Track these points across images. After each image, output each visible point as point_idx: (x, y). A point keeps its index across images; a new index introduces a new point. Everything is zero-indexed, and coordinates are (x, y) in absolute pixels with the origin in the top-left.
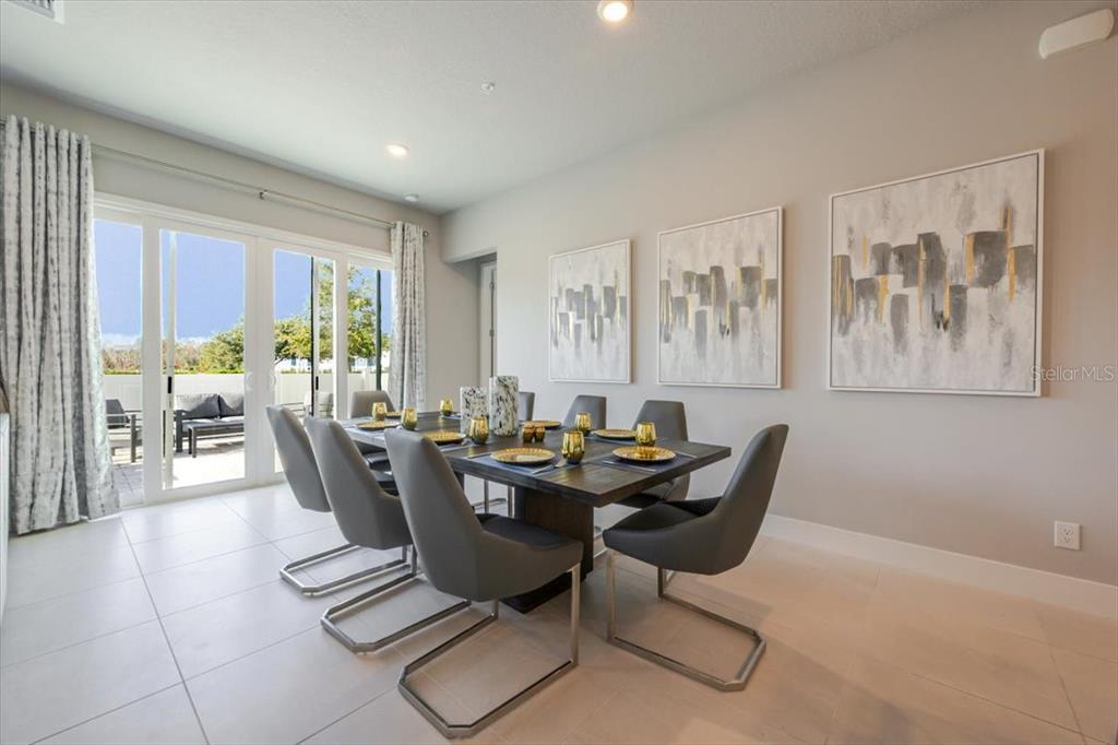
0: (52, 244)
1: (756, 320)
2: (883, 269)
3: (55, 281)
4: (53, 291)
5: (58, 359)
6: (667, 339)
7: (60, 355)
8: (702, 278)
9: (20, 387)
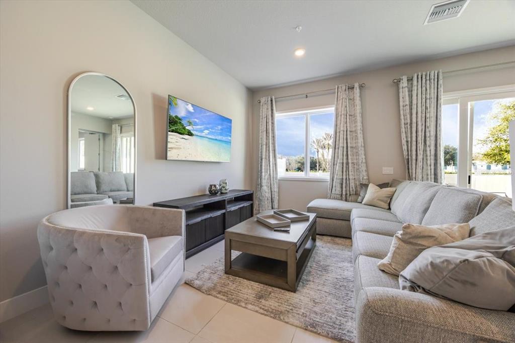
0: (428, 120)
3: (429, 135)
4: (428, 139)
5: (429, 167)
7: (430, 166)
9: (417, 178)
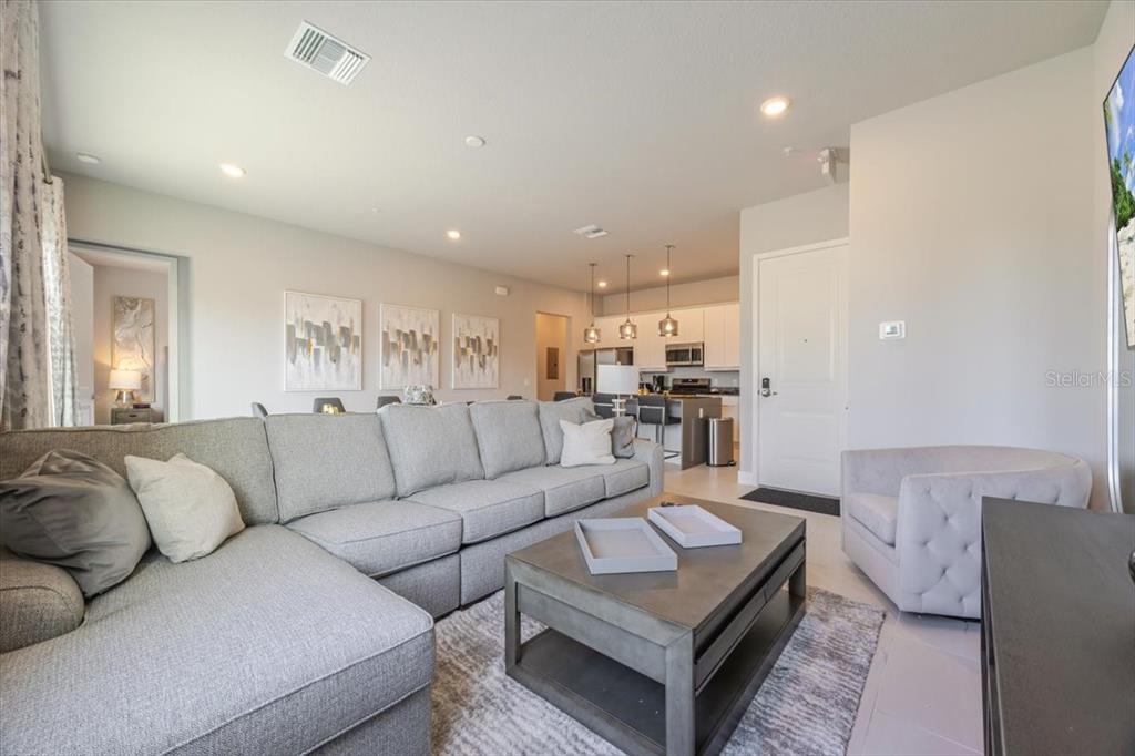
1: (429, 359)
2: (468, 346)
6: (387, 365)
8: (406, 335)
